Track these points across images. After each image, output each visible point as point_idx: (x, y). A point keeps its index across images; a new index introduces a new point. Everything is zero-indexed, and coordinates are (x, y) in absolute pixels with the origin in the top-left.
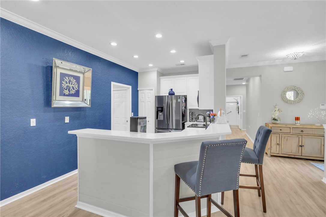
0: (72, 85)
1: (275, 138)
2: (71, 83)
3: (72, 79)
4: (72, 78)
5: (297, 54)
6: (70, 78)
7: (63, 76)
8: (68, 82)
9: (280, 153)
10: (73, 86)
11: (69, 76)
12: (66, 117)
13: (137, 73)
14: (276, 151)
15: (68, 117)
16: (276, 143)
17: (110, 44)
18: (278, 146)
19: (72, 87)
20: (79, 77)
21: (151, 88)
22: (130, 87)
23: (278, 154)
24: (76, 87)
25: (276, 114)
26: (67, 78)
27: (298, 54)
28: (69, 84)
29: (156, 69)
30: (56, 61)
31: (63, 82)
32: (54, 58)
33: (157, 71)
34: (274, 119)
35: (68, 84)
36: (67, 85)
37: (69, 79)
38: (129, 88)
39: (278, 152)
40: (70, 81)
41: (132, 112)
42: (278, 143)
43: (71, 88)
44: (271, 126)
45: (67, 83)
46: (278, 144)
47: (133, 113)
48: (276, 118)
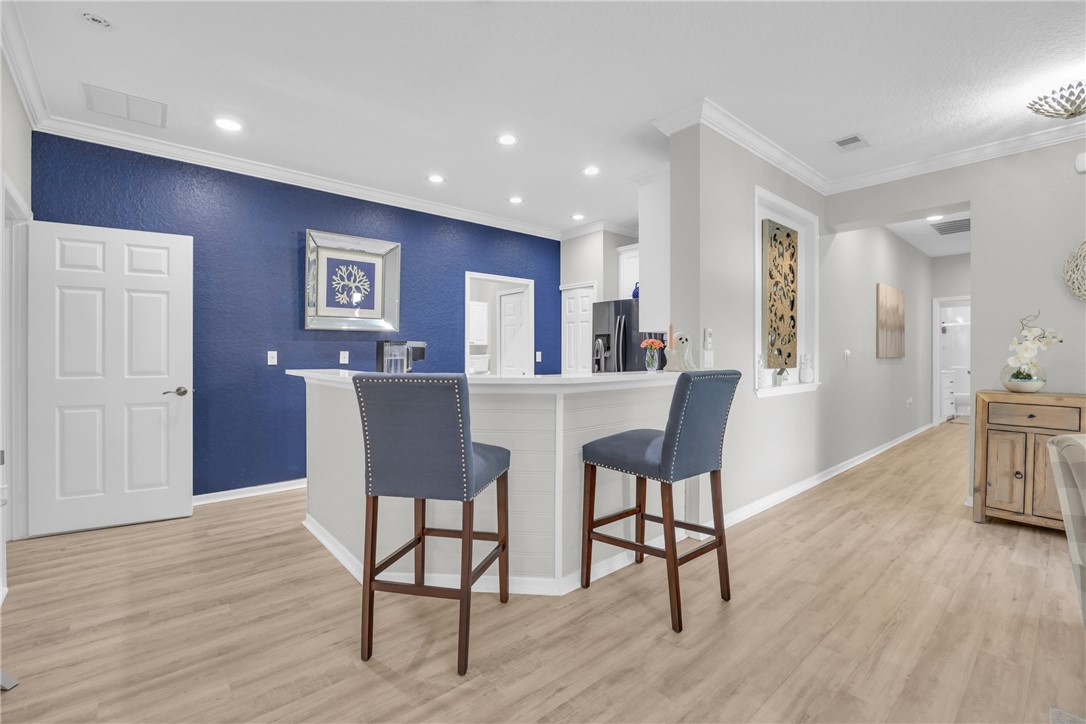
0: (356, 284)
1: (1007, 447)
2: (352, 278)
3: (354, 270)
4: (355, 268)
5: (1066, 94)
6: (350, 268)
7: (333, 265)
8: (345, 277)
9: (1028, 510)
10: (359, 285)
11: (347, 263)
12: (341, 353)
13: (556, 245)
14: (1011, 502)
15: (347, 353)
16: (1008, 469)
17: (427, 179)
18: (1018, 484)
19: (356, 287)
20: (372, 266)
21: (588, 283)
22: (531, 283)
23: (1018, 513)
24: (367, 286)
25: (1026, 355)
26: (344, 269)
27: (1072, 94)
28: (349, 280)
29: (601, 227)
30: (312, 233)
31: (334, 277)
32: (308, 230)
33: (605, 232)
34: (1018, 375)
35: (346, 282)
36: (343, 283)
37: (347, 270)
38: (527, 286)
39: (1017, 507)
40: (350, 275)
41: (536, 350)
42: (1019, 468)
43: (354, 289)
44: (987, 400)
45: (342, 279)
46: (1018, 473)
47: (539, 354)
48: (1025, 369)
